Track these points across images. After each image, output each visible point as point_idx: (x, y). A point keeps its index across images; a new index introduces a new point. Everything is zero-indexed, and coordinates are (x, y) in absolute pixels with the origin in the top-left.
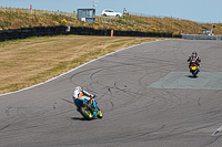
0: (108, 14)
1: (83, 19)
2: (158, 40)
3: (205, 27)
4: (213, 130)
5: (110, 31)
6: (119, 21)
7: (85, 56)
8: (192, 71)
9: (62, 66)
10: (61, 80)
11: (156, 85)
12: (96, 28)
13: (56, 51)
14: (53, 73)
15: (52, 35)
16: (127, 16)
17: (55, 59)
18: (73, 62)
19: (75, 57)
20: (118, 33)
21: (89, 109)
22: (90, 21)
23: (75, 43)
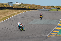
0: (17, 3)
1: (10, 5)
2: (31, 11)
3: (44, 7)
4: (46, 36)
5: (17, 8)
6: (20, 6)
7: (11, 15)
8: (41, 18)
9: (4, 18)
10: (4, 22)
11: (30, 23)
12: (14, 7)
13: (3, 14)
14: (2, 20)
15: (1, 9)
16: (22, 4)
17: (2, 16)
18: (7, 17)
19: (8, 15)
20: (20, 9)
21: (22, 28)
22: (12, 6)
23: (8, 12)
